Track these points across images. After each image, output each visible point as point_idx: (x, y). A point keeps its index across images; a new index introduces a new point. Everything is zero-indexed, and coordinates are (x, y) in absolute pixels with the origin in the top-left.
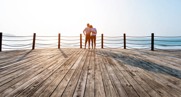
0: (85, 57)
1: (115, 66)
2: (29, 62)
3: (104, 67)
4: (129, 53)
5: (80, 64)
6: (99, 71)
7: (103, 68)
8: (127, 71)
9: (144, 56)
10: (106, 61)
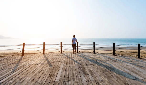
0: (65, 66)
1: (87, 75)
2: (22, 73)
3: (80, 77)
4: (98, 59)
5: (61, 74)
6: (76, 82)
7: (79, 79)
8: (95, 81)
9: (108, 62)
10: (81, 70)
